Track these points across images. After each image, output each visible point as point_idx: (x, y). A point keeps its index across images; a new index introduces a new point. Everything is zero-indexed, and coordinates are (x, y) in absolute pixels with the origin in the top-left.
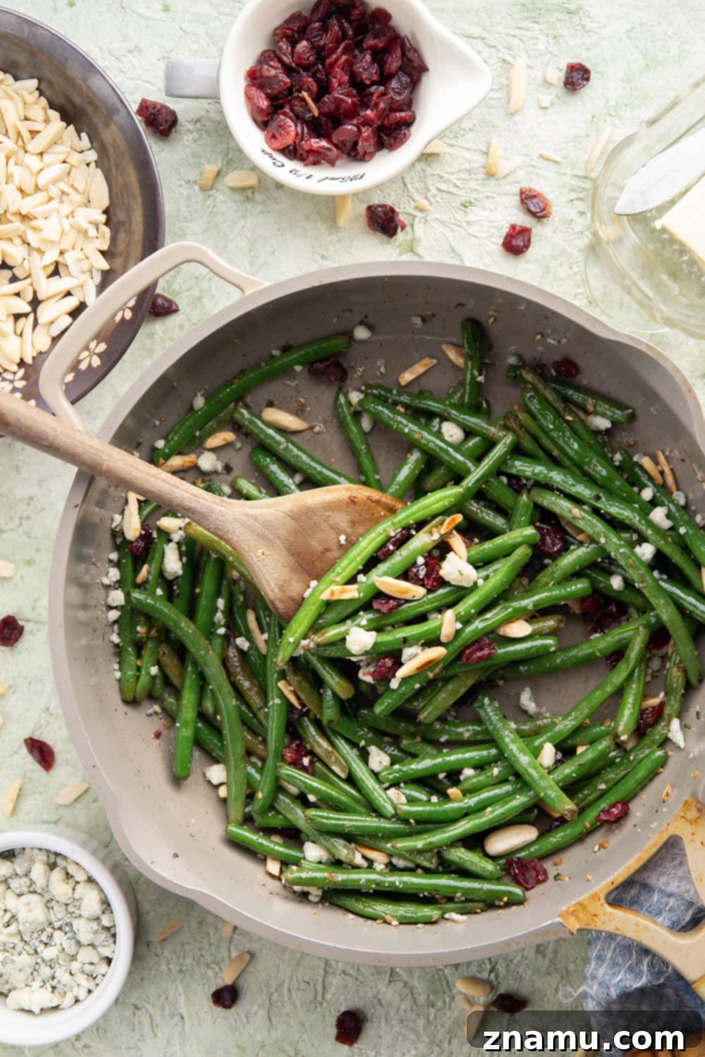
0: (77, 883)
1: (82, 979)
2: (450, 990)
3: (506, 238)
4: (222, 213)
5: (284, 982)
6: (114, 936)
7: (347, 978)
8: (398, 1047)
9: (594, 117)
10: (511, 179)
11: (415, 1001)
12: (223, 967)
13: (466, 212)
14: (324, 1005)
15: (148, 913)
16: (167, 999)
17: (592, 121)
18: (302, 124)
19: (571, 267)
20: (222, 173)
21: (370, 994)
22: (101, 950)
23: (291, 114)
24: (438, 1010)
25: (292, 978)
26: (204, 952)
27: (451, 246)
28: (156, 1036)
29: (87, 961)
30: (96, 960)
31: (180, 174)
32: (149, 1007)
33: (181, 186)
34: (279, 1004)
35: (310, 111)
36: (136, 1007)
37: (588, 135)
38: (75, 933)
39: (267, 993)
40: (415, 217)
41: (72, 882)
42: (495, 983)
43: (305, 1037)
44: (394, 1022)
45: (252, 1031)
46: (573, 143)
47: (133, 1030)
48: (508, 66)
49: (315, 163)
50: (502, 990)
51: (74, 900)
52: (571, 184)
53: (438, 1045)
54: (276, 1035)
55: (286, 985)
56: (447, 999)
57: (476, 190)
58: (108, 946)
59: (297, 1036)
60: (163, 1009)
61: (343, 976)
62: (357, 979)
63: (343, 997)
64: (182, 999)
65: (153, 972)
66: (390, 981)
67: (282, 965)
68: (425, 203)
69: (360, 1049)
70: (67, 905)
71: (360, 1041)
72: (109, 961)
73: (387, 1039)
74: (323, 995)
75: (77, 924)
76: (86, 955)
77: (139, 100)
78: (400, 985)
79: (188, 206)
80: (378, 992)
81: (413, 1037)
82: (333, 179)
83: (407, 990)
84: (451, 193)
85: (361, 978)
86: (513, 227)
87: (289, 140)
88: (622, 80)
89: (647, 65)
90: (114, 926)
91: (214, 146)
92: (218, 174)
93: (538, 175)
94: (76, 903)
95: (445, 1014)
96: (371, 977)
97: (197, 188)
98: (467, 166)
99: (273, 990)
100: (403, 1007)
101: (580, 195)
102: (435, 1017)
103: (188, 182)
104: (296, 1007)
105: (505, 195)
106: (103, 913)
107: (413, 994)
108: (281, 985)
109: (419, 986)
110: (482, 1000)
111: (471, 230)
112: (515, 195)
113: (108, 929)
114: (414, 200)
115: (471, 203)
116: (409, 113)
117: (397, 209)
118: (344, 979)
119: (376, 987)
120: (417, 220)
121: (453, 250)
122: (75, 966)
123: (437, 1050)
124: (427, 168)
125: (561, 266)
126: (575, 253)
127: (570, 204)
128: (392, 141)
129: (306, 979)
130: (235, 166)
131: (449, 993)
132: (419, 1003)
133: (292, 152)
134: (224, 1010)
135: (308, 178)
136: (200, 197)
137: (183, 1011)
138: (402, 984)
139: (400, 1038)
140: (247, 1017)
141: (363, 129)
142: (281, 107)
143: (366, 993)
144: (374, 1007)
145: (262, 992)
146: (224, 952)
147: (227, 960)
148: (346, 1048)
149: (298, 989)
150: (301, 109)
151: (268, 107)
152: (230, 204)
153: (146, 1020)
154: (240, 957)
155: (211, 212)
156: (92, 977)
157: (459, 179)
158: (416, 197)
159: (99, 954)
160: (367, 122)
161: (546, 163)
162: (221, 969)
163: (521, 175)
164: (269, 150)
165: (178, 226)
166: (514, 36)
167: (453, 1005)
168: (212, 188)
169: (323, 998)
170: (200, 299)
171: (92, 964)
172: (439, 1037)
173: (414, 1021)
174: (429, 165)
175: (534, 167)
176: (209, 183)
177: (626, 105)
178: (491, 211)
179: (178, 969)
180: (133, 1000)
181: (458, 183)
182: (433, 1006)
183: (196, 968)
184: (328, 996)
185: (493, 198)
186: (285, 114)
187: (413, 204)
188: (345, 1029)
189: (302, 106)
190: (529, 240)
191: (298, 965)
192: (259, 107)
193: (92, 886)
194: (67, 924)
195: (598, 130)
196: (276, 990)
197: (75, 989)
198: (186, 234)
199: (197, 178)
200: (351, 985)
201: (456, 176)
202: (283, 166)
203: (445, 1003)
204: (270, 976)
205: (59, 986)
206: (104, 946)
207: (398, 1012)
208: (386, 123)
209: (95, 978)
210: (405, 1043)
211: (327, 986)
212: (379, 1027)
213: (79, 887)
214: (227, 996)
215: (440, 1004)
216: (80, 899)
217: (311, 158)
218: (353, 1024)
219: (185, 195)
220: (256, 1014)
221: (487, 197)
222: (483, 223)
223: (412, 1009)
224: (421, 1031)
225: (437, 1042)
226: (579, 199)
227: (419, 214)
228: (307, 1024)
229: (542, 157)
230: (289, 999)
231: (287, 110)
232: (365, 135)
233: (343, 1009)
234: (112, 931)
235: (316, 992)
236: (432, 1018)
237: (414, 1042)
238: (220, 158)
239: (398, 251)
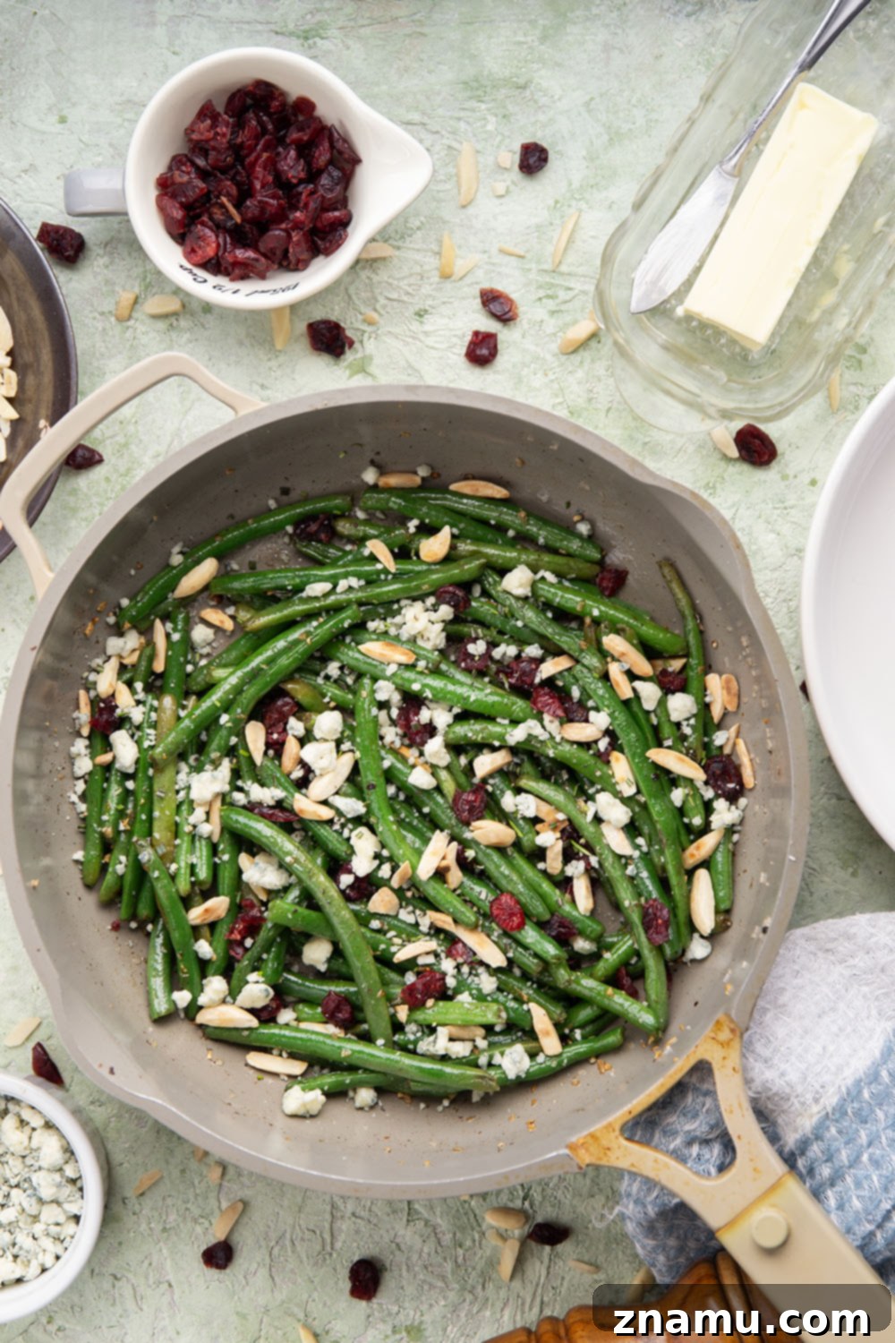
0: (34, 1129)
1: (47, 1243)
2: (479, 1225)
3: (469, 347)
4: (143, 346)
5: (285, 1231)
6: (81, 1189)
7: (359, 1221)
8: (424, 1298)
9: (557, 202)
10: (468, 280)
11: (439, 1242)
12: (213, 1221)
13: (421, 323)
14: (335, 1255)
15: (121, 1164)
16: (150, 1264)
17: (555, 207)
18: (224, 233)
19: (546, 375)
20: (140, 300)
21: (387, 1239)
22: (67, 1206)
23: (210, 223)
24: (467, 1250)
25: (294, 1227)
26: (189, 1206)
27: (407, 361)
28: (141, 1309)
29: (52, 1221)
30: (62, 1219)
31: (92, 305)
32: (130, 1276)
33: (94, 318)
34: (282, 1259)
35: (231, 218)
36: (115, 1277)
37: (551, 224)
38: (35, 1189)
39: (267, 1246)
40: (364, 332)
41: (27, 1130)
42: (531, 1211)
43: (315, 1295)
44: (417, 1269)
45: (253, 1293)
46: (536, 234)
47: (113, 1304)
48: (455, 153)
49: (243, 277)
50: (539, 1219)
51: (32, 1150)
52: (537, 281)
53: (470, 1292)
54: (280, 1296)
55: (288, 1236)
56: (477, 1236)
57: (430, 296)
58: (75, 1201)
59: (305, 1296)
60: (147, 1277)
61: (353, 1219)
62: (369, 1221)
63: (355, 1244)
64: (168, 1264)
65: (132, 1234)
66: (408, 1221)
67: (281, 1213)
68: (375, 316)
69: (379, 1304)
70: (24, 1157)
71: (379, 1294)
72: (77, 1218)
73: (410, 1290)
74: (332, 1244)
75: (37, 1178)
76: (50, 1214)
77: (39, 225)
78: (420, 1224)
79: (104, 341)
80: (396, 1235)
81: (440, 1284)
82: (263, 292)
83: (430, 1230)
84: (403, 302)
85: (375, 1221)
86: (476, 334)
87: (210, 251)
88: (584, 158)
89: (611, 139)
90: (80, 1177)
91: (129, 270)
92: (136, 301)
93: (499, 273)
94: (34, 1154)
95: (475, 1254)
96: (386, 1218)
97: (113, 319)
98: (417, 269)
99: (273, 1243)
100: (426, 1250)
101: (550, 292)
102: (464, 1259)
103: (102, 314)
104: (301, 1262)
105: (463, 298)
106: (67, 1162)
107: (436, 1234)
108: (282, 1237)
109: (443, 1223)
110: (517, 1233)
111: (430, 341)
112: (475, 298)
113: (73, 1181)
114: (361, 313)
115: (426, 311)
116: (343, 212)
117: (342, 325)
118: (354, 1223)
119: (393, 1228)
120: (366, 335)
121: (410, 366)
122: (38, 1229)
123: (469, 1297)
124: (373, 276)
125: (535, 374)
126: (548, 357)
127: (538, 303)
128: (328, 245)
129: (311, 1227)
130: (154, 290)
131: (478, 1229)
132: (443, 1244)
133: (215, 266)
134: (217, 1271)
135: (235, 292)
136: (118, 329)
137: (171, 1277)
138: (422, 1223)
139: (426, 1287)
140: (245, 1277)
141: (293, 234)
142: (199, 216)
143: (382, 1237)
144: (392, 1253)
145: (260, 1247)
146: (213, 1202)
147: (217, 1212)
148: (363, 1303)
149: (303, 1239)
150: (222, 217)
151: (184, 217)
152: (152, 335)
153: (128, 1292)
154: (232, 1207)
155: (132, 346)
156: (59, 1240)
157: (410, 285)
158: (363, 309)
159: (65, 1212)
160: (297, 225)
161: (507, 259)
162: (211, 1224)
163: (480, 274)
164: (188, 265)
165: (96, 364)
166: (459, 119)
167: (484, 1242)
168: (130, 318)
169: (332, 1248)
170: (126, 445)
171: (58, 1224)
172: (470, 1281)
173: (440, 1265)
174: (374, 271)
175: (494, 264)
176: (126, 313)
177: (592, 186)
178: (449, 318)
179: (161, 1228)
180: (112, 1270)
181: (410, 290)
182: (461, 1246)
183: (182, 1225)
184: (338, 1245)
185: (451, 303)
186: (203, 224)
187: (360, 317)
188: (360, 1282)
189: (223, 214)
190: (495, 347)
191: (300, 1210)
192: (173, 218)
193: (51, 1132)
194: (25, 1180)
195: (562, 217)
196: (277, 1242)
197: (40, 1256)
198: (105, 373)
199: (112, 307)
200: (363, 1229)
201: (406, 282)
202: (205, 281)
203: (474, 1241)
204: (269, 1227)
205: (21, 1253)
206: (71, 1202)
207: (420, 1256)
208: (319, 225)
209: (62, 1241)
210: (432, 1292)
211: (336, 1233)
212: (401, 1276)
213: (35, 1134)
214: (221, 1254)
215: (468, 1243)
216: (38, 1149)
217: (237, 271)
218: (369, 1275)
219: (100, 328)
220: (255, 1273)
221: (444, 303)
222: (441, 333)
223: (436, 1252)
224: (449, 1276)
225: (469, 1287)
226: (548, 297)
227: (368, 329)
228: (316, 1280)
229: (502, 251)
230: (293, 1252)
231: (205, 218)
232: (295, 239)
233: (356, 1258)
234: (79, 1183)
235: (323, 1240)
236: (460, 1260)
237: (442, 1290)
238: (137, 283)
239: (348, 372)
